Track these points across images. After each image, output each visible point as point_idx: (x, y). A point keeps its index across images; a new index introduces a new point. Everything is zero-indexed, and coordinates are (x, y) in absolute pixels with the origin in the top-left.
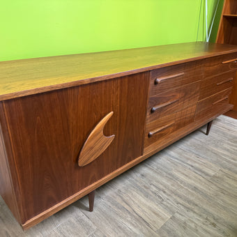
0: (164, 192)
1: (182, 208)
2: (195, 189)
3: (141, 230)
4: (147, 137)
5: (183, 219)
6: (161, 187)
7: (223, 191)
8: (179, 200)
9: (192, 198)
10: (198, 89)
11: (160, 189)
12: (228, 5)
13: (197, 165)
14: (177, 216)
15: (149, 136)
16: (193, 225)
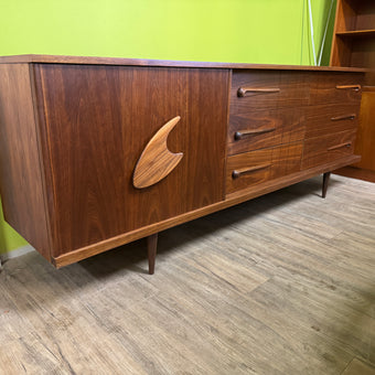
0: (258, 255)
1: (285, 271)
2: (305, 252)
3: (224, 293)
4: (230, 178)
5: (286, 282)
6: (254, 249)
7: (346, 254)
8: (279, 262)
9: (299, 261)
10: (302, 119)
11: (251, 252)
12: (342, 20)
13: (307, 228)
14: (277, 278)
15: (234, 176)
16: (301, 288)
